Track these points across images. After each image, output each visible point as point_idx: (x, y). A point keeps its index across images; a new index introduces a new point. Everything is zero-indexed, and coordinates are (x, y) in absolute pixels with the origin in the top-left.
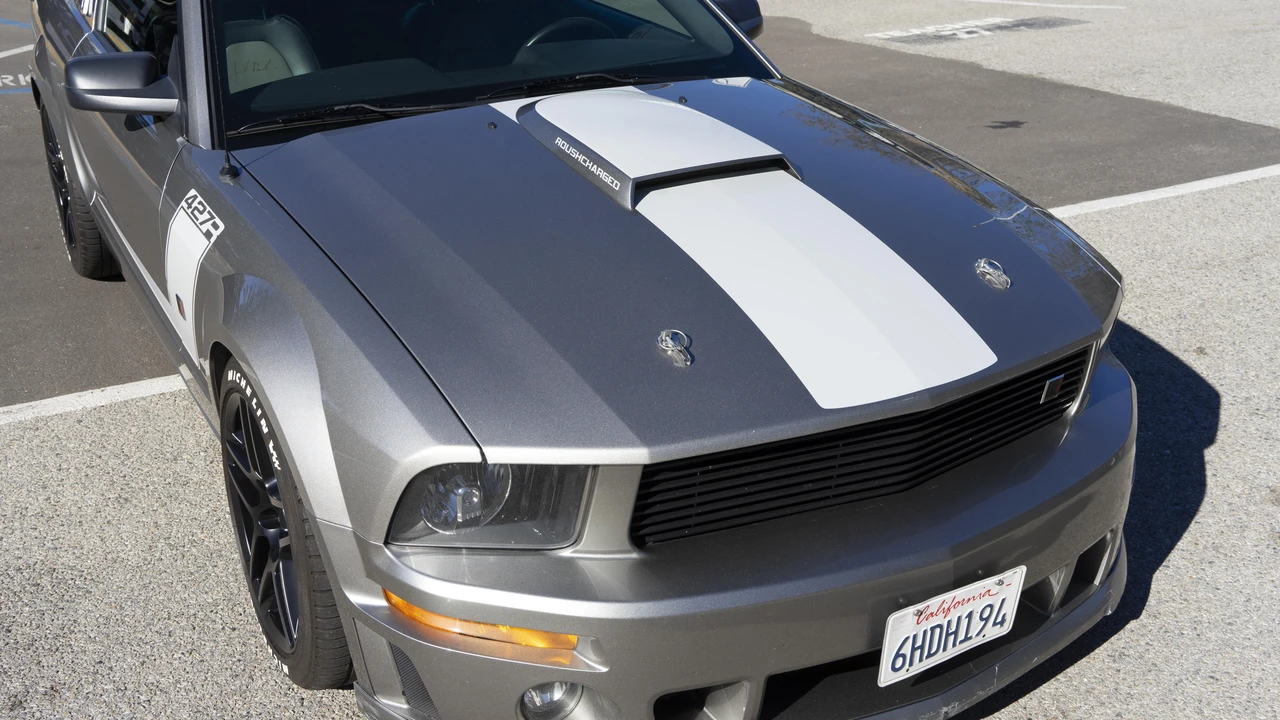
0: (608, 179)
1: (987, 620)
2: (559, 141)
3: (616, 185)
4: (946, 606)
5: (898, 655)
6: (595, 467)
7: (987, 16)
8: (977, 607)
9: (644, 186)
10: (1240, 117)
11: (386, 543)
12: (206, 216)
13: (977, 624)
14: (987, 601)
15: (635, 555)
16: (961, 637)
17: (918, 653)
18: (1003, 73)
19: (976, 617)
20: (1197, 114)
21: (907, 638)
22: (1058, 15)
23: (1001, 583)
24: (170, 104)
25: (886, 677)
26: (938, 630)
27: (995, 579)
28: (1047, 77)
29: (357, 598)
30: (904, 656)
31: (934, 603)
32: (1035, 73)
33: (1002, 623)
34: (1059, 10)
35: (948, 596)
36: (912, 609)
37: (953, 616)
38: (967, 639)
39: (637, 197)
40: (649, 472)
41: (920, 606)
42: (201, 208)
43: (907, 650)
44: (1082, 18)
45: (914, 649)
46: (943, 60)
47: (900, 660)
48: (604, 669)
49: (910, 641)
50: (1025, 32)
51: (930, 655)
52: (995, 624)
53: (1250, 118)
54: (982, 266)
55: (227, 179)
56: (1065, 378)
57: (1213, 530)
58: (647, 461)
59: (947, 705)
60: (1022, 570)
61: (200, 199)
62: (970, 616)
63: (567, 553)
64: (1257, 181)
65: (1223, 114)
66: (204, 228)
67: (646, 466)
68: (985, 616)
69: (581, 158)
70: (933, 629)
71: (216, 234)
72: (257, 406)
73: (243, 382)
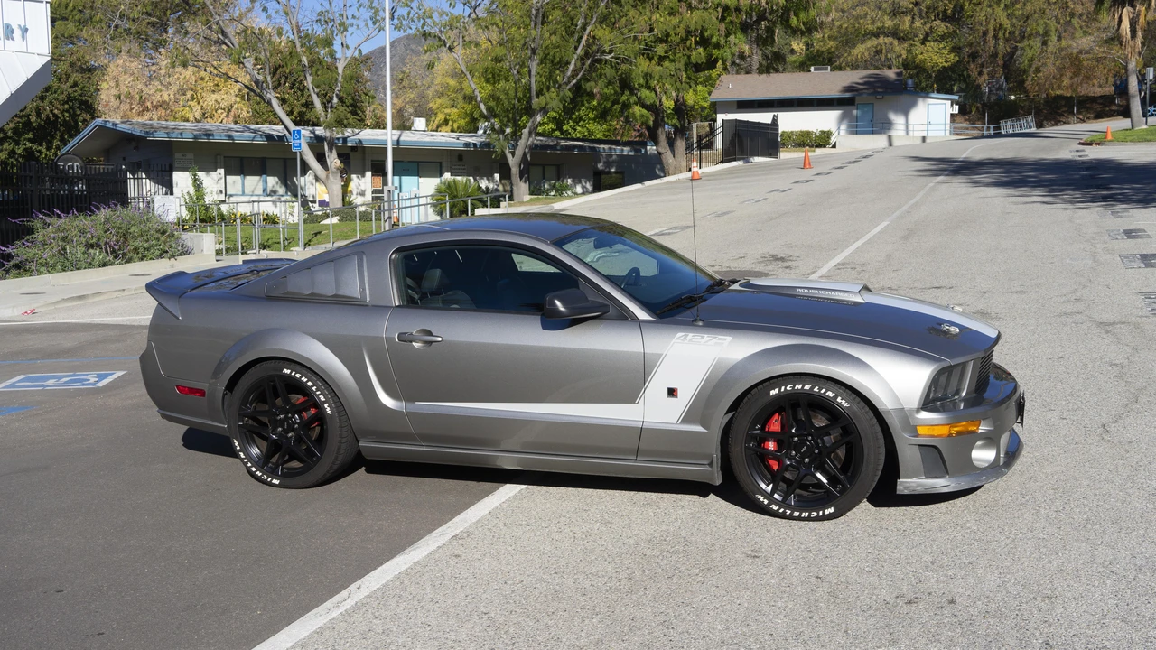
0: (846, 295)
6: (971, 360)
29: (908, 435)
48: (993, 429)
55: (700, 324)
61: (691, 334)
67: (982, 357)
72: (820, 389)
73: (798, 387)
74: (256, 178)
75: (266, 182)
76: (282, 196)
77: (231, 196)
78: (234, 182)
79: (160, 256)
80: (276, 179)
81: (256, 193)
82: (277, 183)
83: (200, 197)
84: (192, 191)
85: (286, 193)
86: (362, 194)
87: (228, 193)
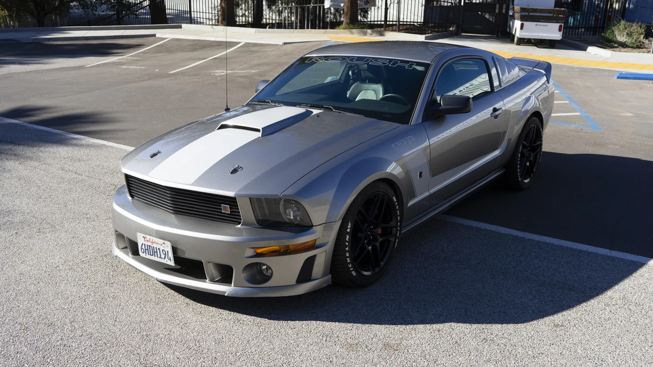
1: (165, 254)
4: (151, 241)
5: (142, 248)
8: (161, 248)
13: (162, 255)
14: (163, 248)
16: (159, 256)
17: (147, 251)
19: (161, 251)
21: (143, 244)
23: (164, 243)
25: (141, 253)
26: (151, 248)
31: (148, 237)
33: (171, 260)
35: (152, 238)
36: (142, 235)
37: (155, 245)
38: (161, 258)
41: (144, 235)
43: (143, 247)
45: (146, 249)
51: (151, 255)
52: (168, 259)
60: (169, 243)
62: (159, 249)
70: (149, 246)
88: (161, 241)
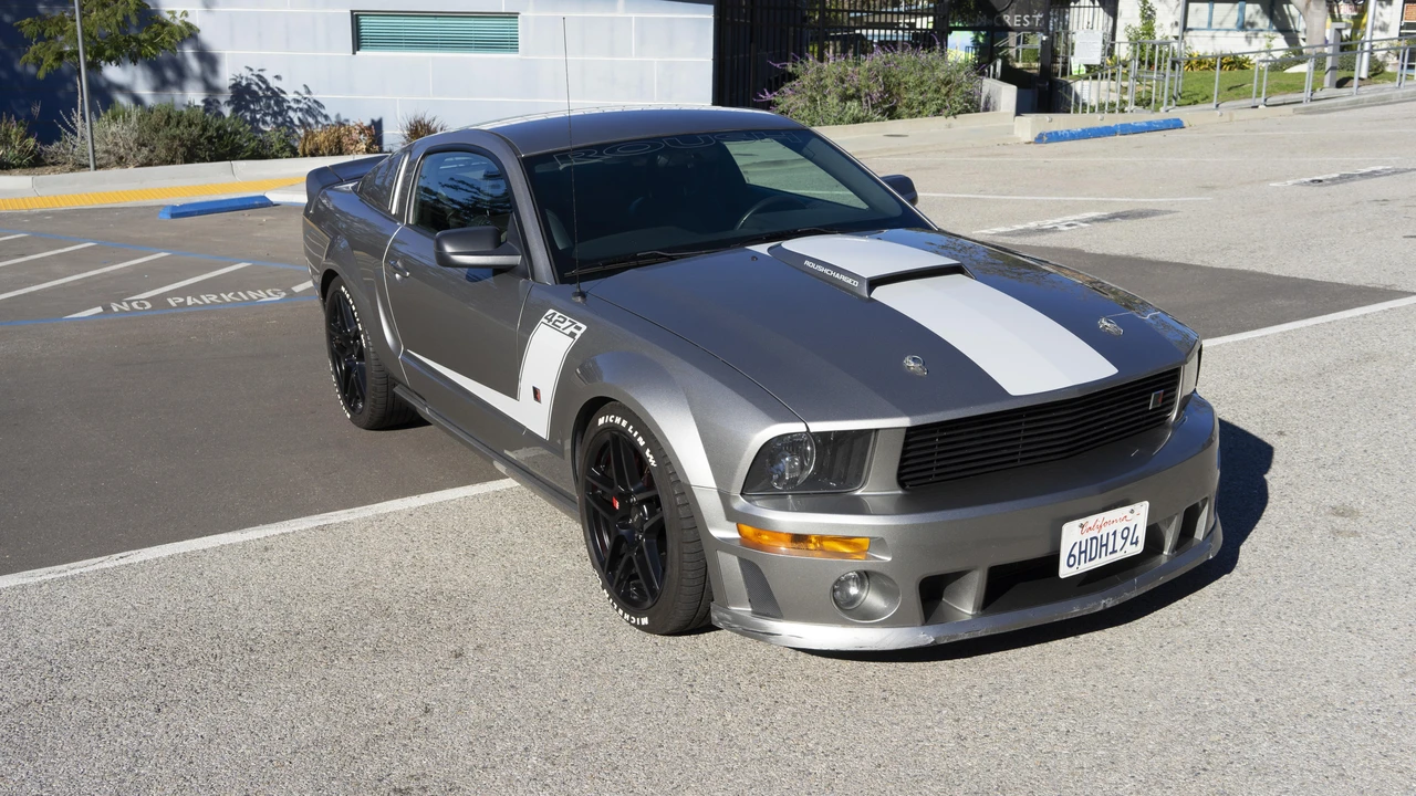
0: (849, 281)
1: (1126, 539)
2: (807, 263)
3: (856, 284)
4: (1099, 524)
5: (1070, 555)
6: (877, 430)
7: (1084, 211)
8: (1119, 527)
9: (875, 283)
10: (1317, 278)
11: (742, 494)
12: (567, 323)
13: (1120, 542)
14: (1125, 524)
15: (900, 492)
16: (1110, 550)
17: (1083, 555)
18: (1104, 255)
19: (1119, 535)
20: (1279, 277)
21: (1076, 543)
22: (1150, 207)
23: (1132, 511)
24: (517, 260)
25: (1065, 572)
26: (1094, 541)
27: (1128, 508)
28: (1144, 256)
29: (716, 533)
30: (1074, 556)
31: (1091, 520)
32: (1132, 253)
33: (1136, 543)
34: (1150, 203)
35: (1100, 517)
36: (1077, 522)
37: (1104, 531)
38: (1114, 551)
39: (871, 290)
40: (910, 432)
41: (1082, 521)
42: (562, 320)
43: (1076, 552)
44: (1173, 209)
45: (1080, 553)
46: (1048, 248)
47: (1072, 558)
48: (889, 559)
49: (1078, 545)
50: (1120, 223)
51: (1091, 560)
52: (1132, 543)
53: (1326, 278)
54: (1104, 323)
55: (579, 299)
56: (1164, 393)
57: (1289, 531)
58: (908, 425)
59: (1105, 599)
60: (1146, 504)
61: (558, 314)
62: (1115, 533)
63: (859, 493)
64: (1330, 323)
65: (1301, 276)
66: (567, 331)
67: (908, 428)
68: (1125, 536)
69: (826, 271)
70: (1092, 539)
71: (579, 334)
72: (634, 430)
73: (618, 420)
74: (1228, 6)
75: (1242, 10)
76: (1262, 30)
77: (1191, 29)
78: (1197, 10)
79: (938, 113)
80: (1258, 6)
81: (1226, 26)
82: (1257, 13)
83: (1149, 30)
84: (1137, 23)
85: (1270, 27)
86: (1384, 28)
87: (1189, 26)
88: (1126, 510)
